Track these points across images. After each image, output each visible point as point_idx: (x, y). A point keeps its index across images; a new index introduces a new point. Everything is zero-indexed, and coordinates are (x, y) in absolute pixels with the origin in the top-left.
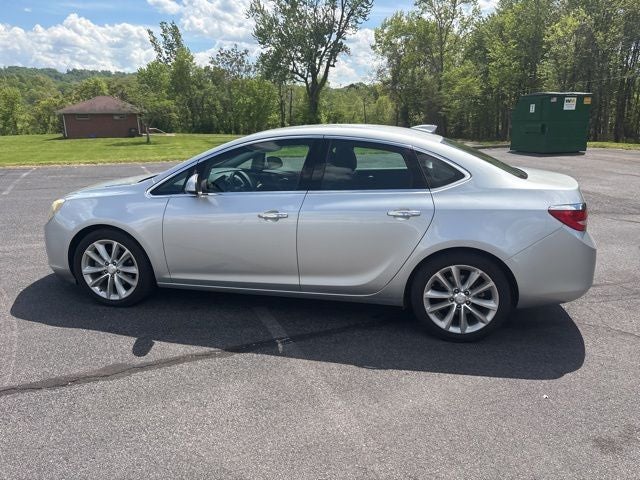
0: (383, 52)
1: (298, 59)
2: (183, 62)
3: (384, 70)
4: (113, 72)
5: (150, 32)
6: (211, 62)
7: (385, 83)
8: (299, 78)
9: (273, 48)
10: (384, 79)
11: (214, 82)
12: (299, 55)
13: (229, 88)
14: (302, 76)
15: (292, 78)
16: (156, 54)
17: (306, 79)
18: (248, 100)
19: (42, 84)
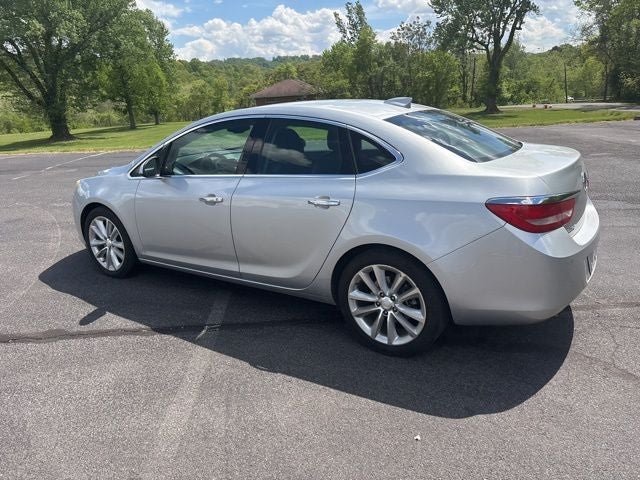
0: (591, 6)
1: (478, 25)
2: (365, 40)
3: (591, 27)
4: (311, 56)
5: (336, 15)
6: (392, 38)
7: (592, 43)
8: (479, 46)
9: (450, 17)
10: (592, 38)
11: (395, 58)
12: (479, 20)
13: (409, 63)
14: (482, 43)
15: (472, 47)
16: (341, 35)
17: (487, 47)
18: (427, 74)
19: (252, 72)
